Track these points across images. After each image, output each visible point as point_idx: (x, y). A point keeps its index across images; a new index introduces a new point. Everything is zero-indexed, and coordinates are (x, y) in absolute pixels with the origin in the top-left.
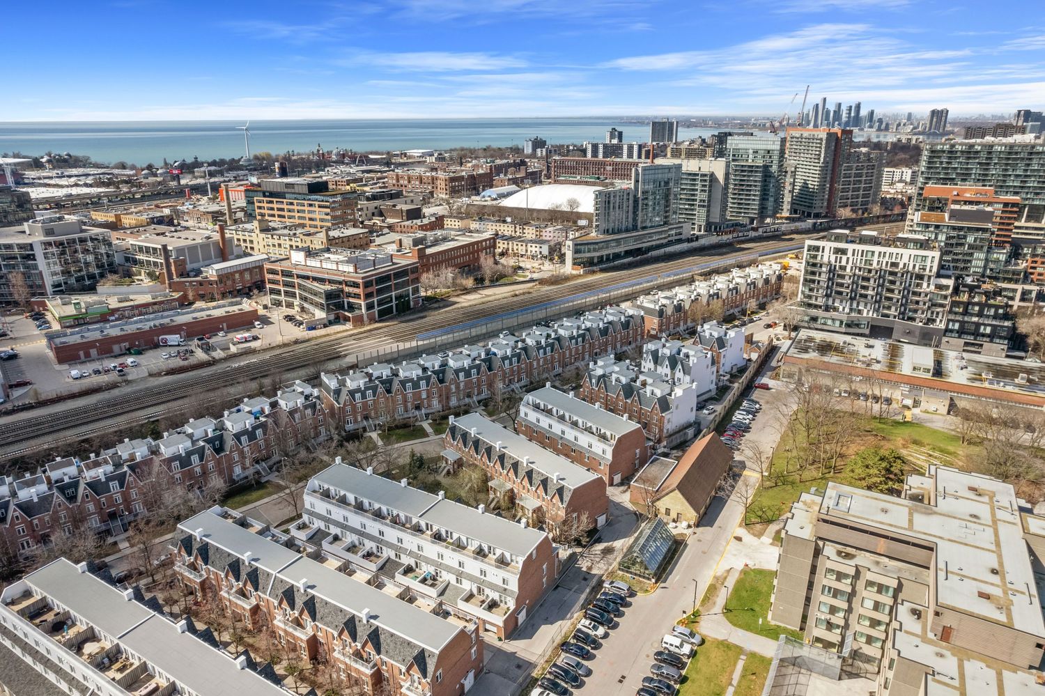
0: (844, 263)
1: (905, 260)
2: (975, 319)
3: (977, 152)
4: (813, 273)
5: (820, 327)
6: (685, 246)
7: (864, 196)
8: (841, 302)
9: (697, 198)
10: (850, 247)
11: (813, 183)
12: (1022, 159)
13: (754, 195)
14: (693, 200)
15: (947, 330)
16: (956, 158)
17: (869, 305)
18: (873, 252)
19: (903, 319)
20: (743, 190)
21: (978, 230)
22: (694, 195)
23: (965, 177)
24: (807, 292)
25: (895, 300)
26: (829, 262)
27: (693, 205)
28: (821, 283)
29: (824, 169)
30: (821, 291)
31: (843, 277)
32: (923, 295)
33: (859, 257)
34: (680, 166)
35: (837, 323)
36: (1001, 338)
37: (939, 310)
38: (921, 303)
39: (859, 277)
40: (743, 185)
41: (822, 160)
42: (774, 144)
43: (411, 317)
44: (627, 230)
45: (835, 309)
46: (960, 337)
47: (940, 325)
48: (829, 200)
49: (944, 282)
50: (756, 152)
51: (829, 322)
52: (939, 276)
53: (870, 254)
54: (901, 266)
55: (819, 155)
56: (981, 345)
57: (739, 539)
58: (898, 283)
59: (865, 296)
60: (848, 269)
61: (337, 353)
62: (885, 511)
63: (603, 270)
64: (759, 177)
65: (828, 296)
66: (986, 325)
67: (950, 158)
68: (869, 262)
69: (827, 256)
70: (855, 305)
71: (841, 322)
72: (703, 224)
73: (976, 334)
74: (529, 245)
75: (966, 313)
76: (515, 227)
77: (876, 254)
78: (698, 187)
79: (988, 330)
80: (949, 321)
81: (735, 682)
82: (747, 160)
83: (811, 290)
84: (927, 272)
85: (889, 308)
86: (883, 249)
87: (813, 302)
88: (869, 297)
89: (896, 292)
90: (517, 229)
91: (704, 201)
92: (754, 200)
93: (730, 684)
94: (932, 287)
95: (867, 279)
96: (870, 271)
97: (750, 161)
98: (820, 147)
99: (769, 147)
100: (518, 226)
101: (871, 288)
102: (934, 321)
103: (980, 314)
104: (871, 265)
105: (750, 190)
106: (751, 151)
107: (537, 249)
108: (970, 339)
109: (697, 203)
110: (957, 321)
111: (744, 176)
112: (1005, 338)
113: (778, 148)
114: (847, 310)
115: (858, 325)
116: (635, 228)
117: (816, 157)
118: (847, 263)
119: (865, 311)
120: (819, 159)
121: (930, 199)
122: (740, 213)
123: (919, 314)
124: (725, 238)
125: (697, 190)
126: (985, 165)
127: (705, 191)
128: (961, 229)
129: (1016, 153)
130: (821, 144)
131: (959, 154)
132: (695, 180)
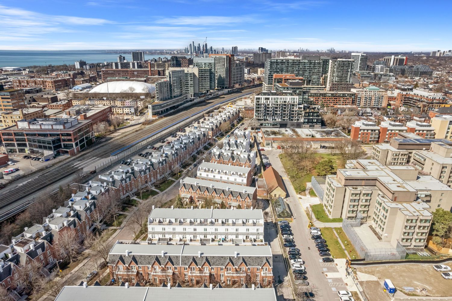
0: (269, 103)
1: (288, 100)
2: (311, 117)
3: (284, 62)
4: (259, 108)
5: (264, 127)
6: (190, 103)
7: (240, 79)
8: (269, 117)
9: (189, 83)
10: (270, 97)
11: (223, 75)
12: (297, 64)
13: (207, 81)
14: (187, 84)
15: (304, 122)
16: (279, 64)
17: (278, 117)
18: (278, 98)
19: (289, 120)
20: (203, 79)
21: (299, 88)
22: (187, 82)
23: (282, 71)
24: (257, 115)
25: (286, 114)
26: (264, 103)
27: (187, 86)
28: (262, 111)
29: (227, 69)
30: (262, 114)
31: (268, 108)
32: (295, 111)
33: (274, 100)
34: (184, 71)
35: (270, 125)
36: (319, 122)
37: (300, 116)
38: (294, 114)
39: (274, 107)
40: (202, 77)
41: (225, 66)
42: (212, 60)
43: (97, 147)
44: (169, 99)
45: (267, 120)
46: (308, 124)
47: (302, 120)
48: (229, 82)
49: (301, 106)
50: (205, 64)
51: (267, 125)
52: (299, 104)
53: (277, 99)
54: (287, 102)
55: (224, 64)
56: (314, 126)
57: (300, 198)
58: (287, 108)
59: (277, 114)
60: (270, 105)
61: (76, 168)
62: (359, 173)
63: (165, 116)
64: (208, 74)
65: (265, 115)
66: (315, 119)
67: (276, 64)
68: (277, 102)
69: (263, 101)
70: (274, 118)
71: (271, 124)
72: (193, 94)
73: (312, 122)
74: (124, 109)
75: (309, 116)
76: (110, 102)
77: (279, 99)
78: (189, 79)
79: (315, 121)
80: (304, 119)
81: (338, 237)
82: (202, 67)
83: (258, 114)
84: (295, 103)
85: (285, 117)
86: (281, 97)
87: (259, 118)
88: (278, 114)
89: (287, 111)
90: (111, 102)
91: (192, 84)
92: (207, 83)
93: (337, 238)
94: (297, 108)
95: (277, 108)
96: (277, 105)
97: (203, 67)
98: (224, 61)
99: (210, 62)
100: (111, 101)
101: (278, 111)
102: (299, 120)
103: (313, 116)
104: (278, 103)
105: (206, 79)
106: (203, 64)
107: (128, 110)
108: (311, 124)
109: (189, 85)
110: (307, 119)
111: (203, 74)
112: (320, 123)
113: (214, 62)
114: (271, 120)
115: (276, 125)
116: (171, 98)
117: (223, 65)
118: (270, 103)
119: (277, 119)
120: (224, 66)
121: (277, 79)
122: (203, 88)
123: (294, 118)
124: (202, 99)
125: (189, 80)
126: (287, 67)
127: (192, 80)
128: (294, 88)
129: (295, 63)
130: (224, 60)
131: (279, 63)
132: (187, 76)
